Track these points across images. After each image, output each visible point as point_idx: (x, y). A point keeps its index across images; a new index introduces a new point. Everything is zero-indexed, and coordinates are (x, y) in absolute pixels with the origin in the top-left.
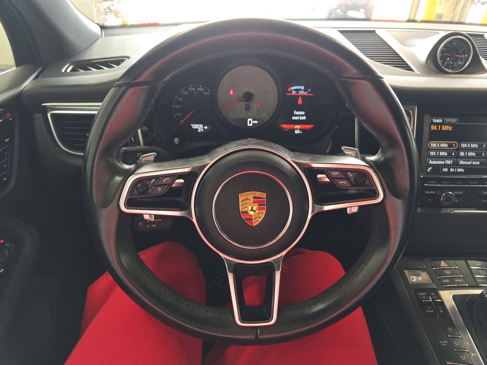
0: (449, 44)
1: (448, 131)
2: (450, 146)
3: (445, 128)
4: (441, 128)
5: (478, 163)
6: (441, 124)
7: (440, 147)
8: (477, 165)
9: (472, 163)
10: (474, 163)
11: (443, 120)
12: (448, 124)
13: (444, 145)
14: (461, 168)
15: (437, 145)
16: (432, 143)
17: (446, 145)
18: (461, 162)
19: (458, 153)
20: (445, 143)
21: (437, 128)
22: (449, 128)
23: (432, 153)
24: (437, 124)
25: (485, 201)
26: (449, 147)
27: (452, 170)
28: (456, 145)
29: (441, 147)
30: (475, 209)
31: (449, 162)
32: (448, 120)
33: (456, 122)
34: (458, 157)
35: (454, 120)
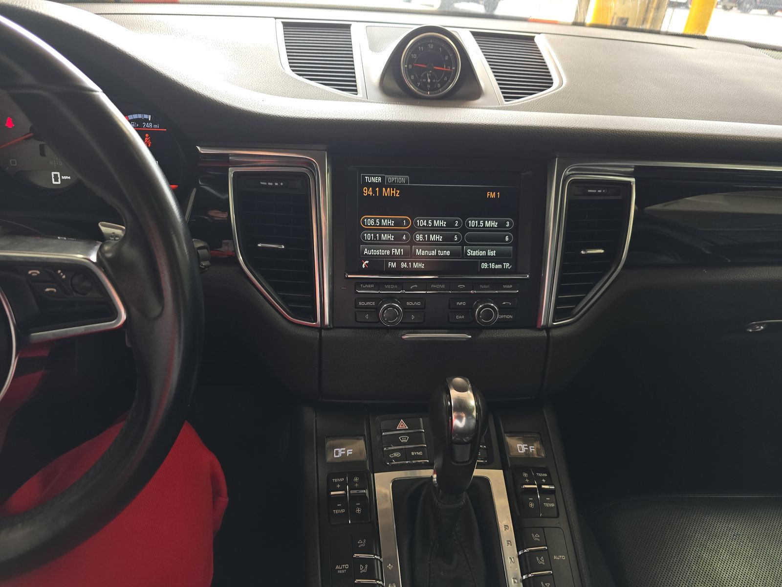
0: (422, 48)
1: (393, 198)
2: (398, 223)
3: (387, 192)
4: (380, 191)
5: (448, 253)
6: (381, 185)
7: (380, 225)
8: (445, 257)
9: (437, 253)
10: (441, 253)
11: (383, 178)
12: (393, 186)
13: (387, 222)
14: (419, 262)
15: (375, 222)
16: (367, 218)
17: (392, 223)
18: (419, 252)
19: (412, 237)
20: (389, 219)
21: (374, 191)
22: (396, 193)
23: (368, 236)
24: (373, 185)
25: (460, 317)
26: (395, 225)
27: (404, 265)
28: (407, 221)
29: (383, 226)
30: (446, 331)
31: (397, 252)
32: (391, 178)
33: (406, 182)
34: (412, 242)
35: (402, 179)
